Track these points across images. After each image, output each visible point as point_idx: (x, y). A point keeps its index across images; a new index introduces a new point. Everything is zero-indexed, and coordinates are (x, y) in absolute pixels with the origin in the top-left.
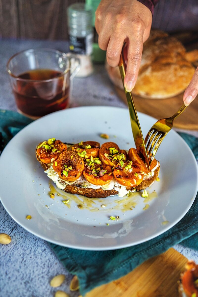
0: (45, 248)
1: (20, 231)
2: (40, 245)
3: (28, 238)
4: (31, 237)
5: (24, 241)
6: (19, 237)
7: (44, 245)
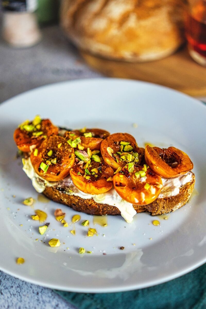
0: (55, 303)
1: (7, 286)
2: (47, 299)
3: (24, 293)
4: (28, 291)
5: (20, 300)
6: (9, 295)
7: (53, 299)
